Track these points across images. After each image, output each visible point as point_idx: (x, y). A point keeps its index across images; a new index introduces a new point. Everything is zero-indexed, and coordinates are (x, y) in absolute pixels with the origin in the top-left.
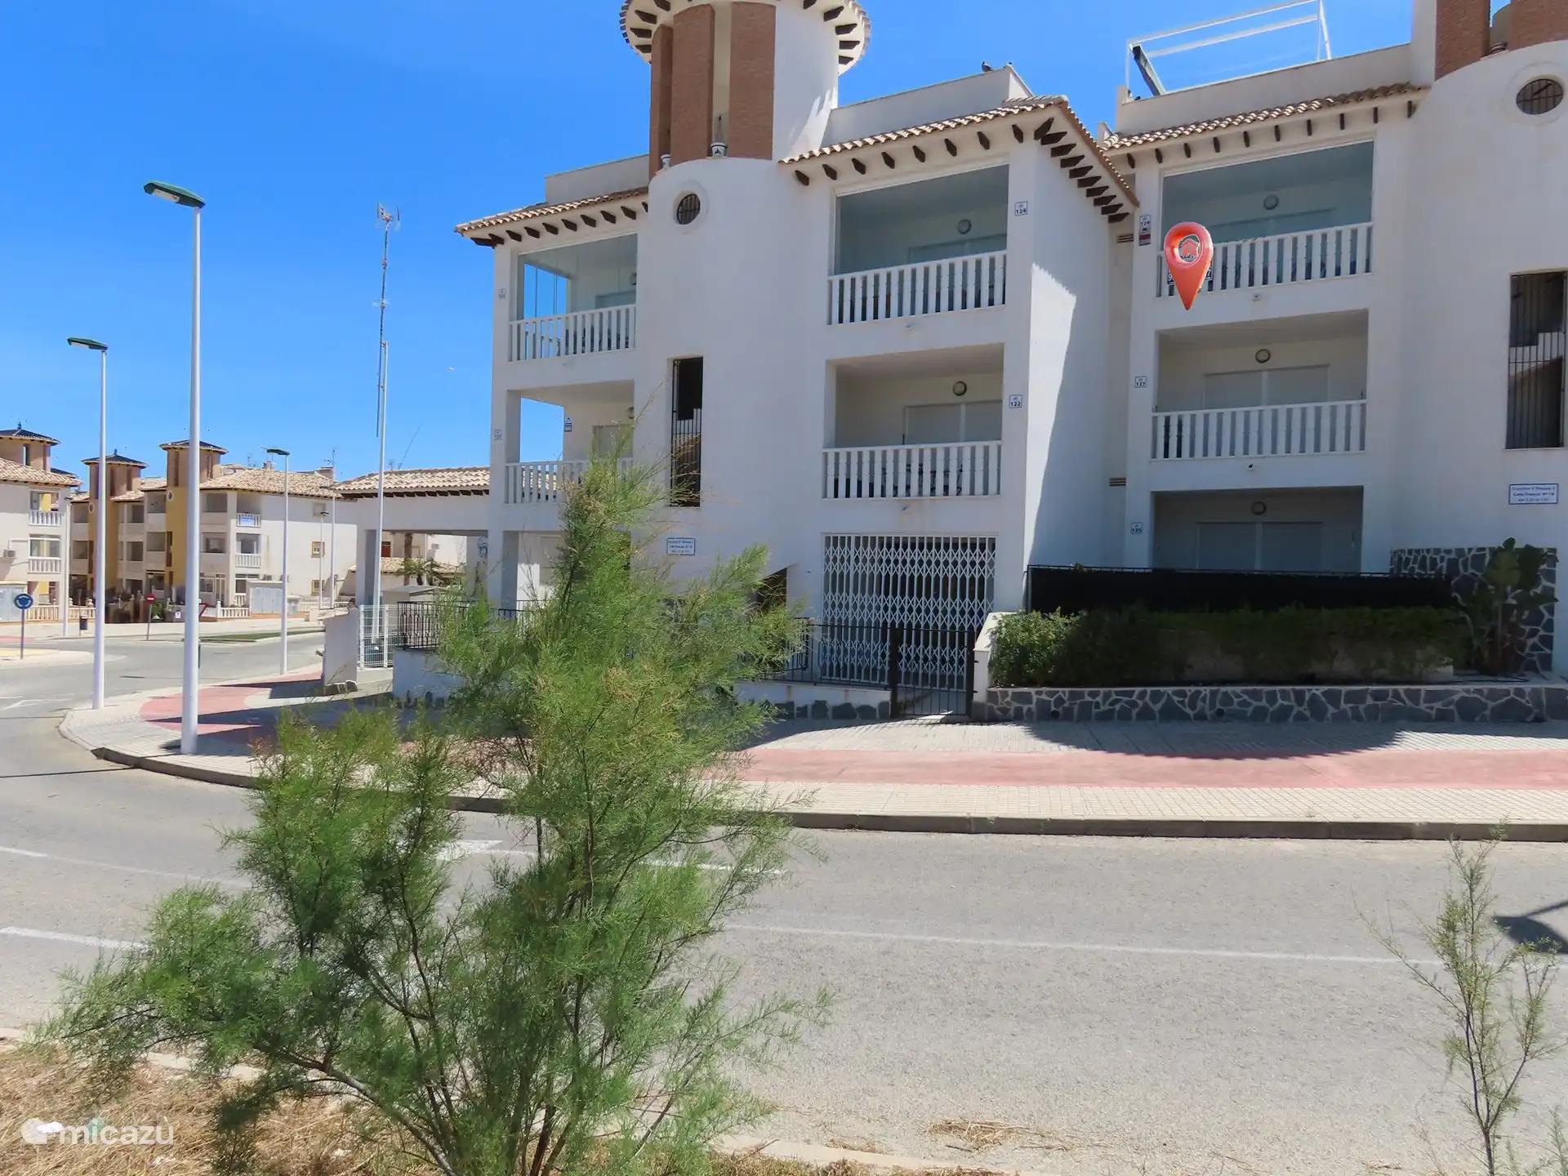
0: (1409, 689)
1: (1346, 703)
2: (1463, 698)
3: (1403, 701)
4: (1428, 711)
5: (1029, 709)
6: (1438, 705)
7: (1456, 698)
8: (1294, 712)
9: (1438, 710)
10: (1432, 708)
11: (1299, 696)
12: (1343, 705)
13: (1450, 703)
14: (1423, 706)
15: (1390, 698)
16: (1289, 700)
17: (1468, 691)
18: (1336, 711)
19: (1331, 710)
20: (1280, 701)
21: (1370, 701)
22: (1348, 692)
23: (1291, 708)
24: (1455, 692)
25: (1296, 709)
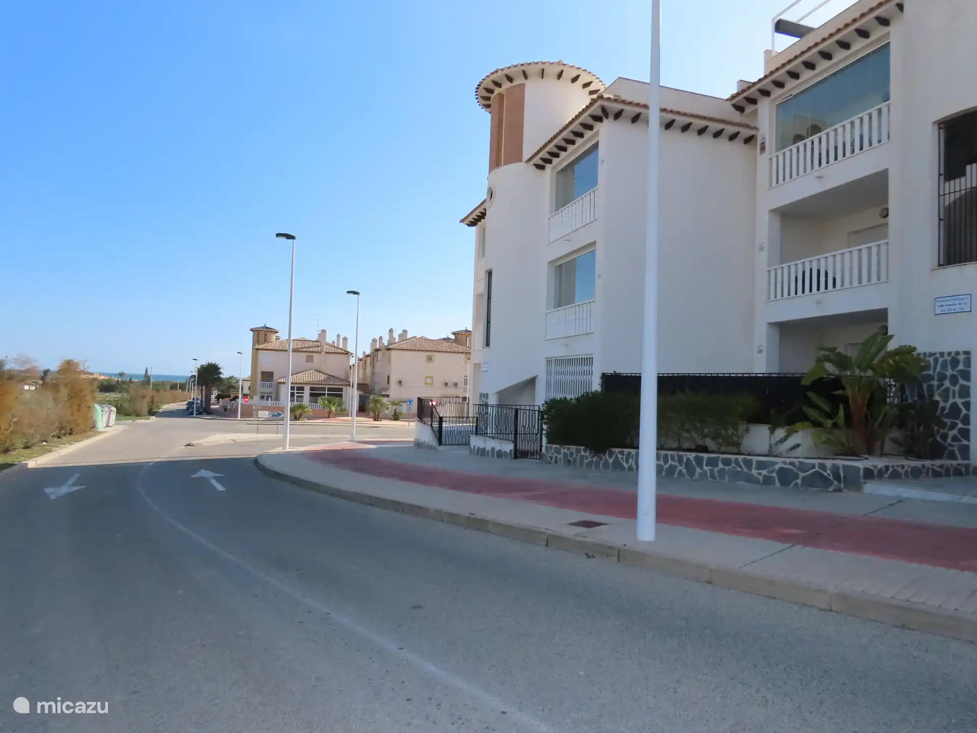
0: (745, 458)
1: (707, 466)
2: (781, 469)
3: (741, 467)
4: (757, 476)
5: (560, 457)
6: (764, 472)
7: (777, 467)
8: (677, 471)
9: (765, 476)
10: (760, 474)
11: (680, 458)
12: (705, 468)
13: (772, 472)
14: (754, 472)
15: (733, 465)
16: (675, 462)
17: (785, 463)
18: (701, 471)
19: (698, 470)
20: (670, 462)
21: (721, 466)
22: (709, 458)
23: (676, 467)
24: (776, 463)
25: (679, 468)
